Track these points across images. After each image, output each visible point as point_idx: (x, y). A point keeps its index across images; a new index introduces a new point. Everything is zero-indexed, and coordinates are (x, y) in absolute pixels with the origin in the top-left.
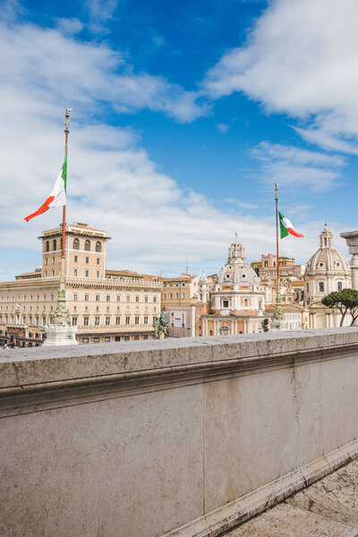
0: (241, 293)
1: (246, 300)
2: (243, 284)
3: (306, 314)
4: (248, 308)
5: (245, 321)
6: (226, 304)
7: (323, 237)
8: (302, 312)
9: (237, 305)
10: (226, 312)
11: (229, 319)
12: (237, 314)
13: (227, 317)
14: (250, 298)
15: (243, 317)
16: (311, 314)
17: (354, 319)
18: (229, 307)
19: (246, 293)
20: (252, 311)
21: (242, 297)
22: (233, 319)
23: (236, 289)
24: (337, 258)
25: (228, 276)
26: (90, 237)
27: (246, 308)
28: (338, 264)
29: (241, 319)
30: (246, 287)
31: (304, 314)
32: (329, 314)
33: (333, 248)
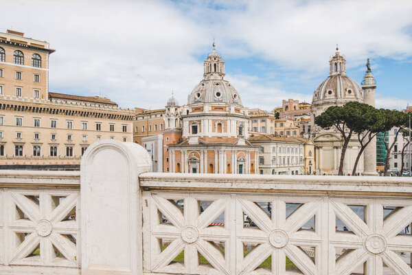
0: (214, 115)
1: (220, 124)
2: (216, 105)
3: (310, 148)
4: (223, 134)
5: (216, 150)
6: (195, 130)
7: (334, 62)
8: (304, 145)
9: (208, 130)
10: (194, 140)
11: (198, 148)
12: (207, 142)
13: (196, 146)
14: (225, 122)
15: (215, 146)
16: (316, 148)
17: (363, 148)
18: (198, 134)
19: (220, 115)
20: (227, 139)
21: (214, 121)
22: (202, 149)
23: (207, 109)
24: (349, 85)
25: (199, 95)
26: (24, 47)
27: (220, 135)
28: (350, 92)
29: (211, 148)
30: (221, 108)
31: (307, 147)
32: (337, 148)
33: (344, 74)
